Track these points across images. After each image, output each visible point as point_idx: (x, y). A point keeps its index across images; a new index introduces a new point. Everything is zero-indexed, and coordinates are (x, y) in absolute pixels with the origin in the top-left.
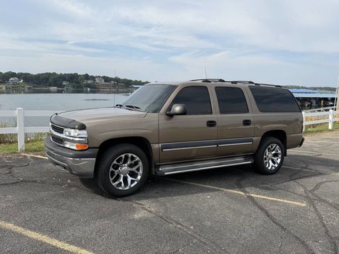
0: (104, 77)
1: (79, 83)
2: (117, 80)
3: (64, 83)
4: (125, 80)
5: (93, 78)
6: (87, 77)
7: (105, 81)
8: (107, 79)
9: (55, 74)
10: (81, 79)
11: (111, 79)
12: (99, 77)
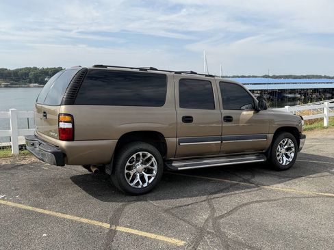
9: (35, 69)
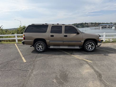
0: (91, 23)
1: (83, 25)
2: (96, 23)
3: (79, 26)
4: (98, 23)
5: (88, 23)
6: (86, 23)
7: (92, 24)
8: (92, 23)
9: (77, 24)
10: (84, 24)
11: (93, 23)
12: (90, 23)
